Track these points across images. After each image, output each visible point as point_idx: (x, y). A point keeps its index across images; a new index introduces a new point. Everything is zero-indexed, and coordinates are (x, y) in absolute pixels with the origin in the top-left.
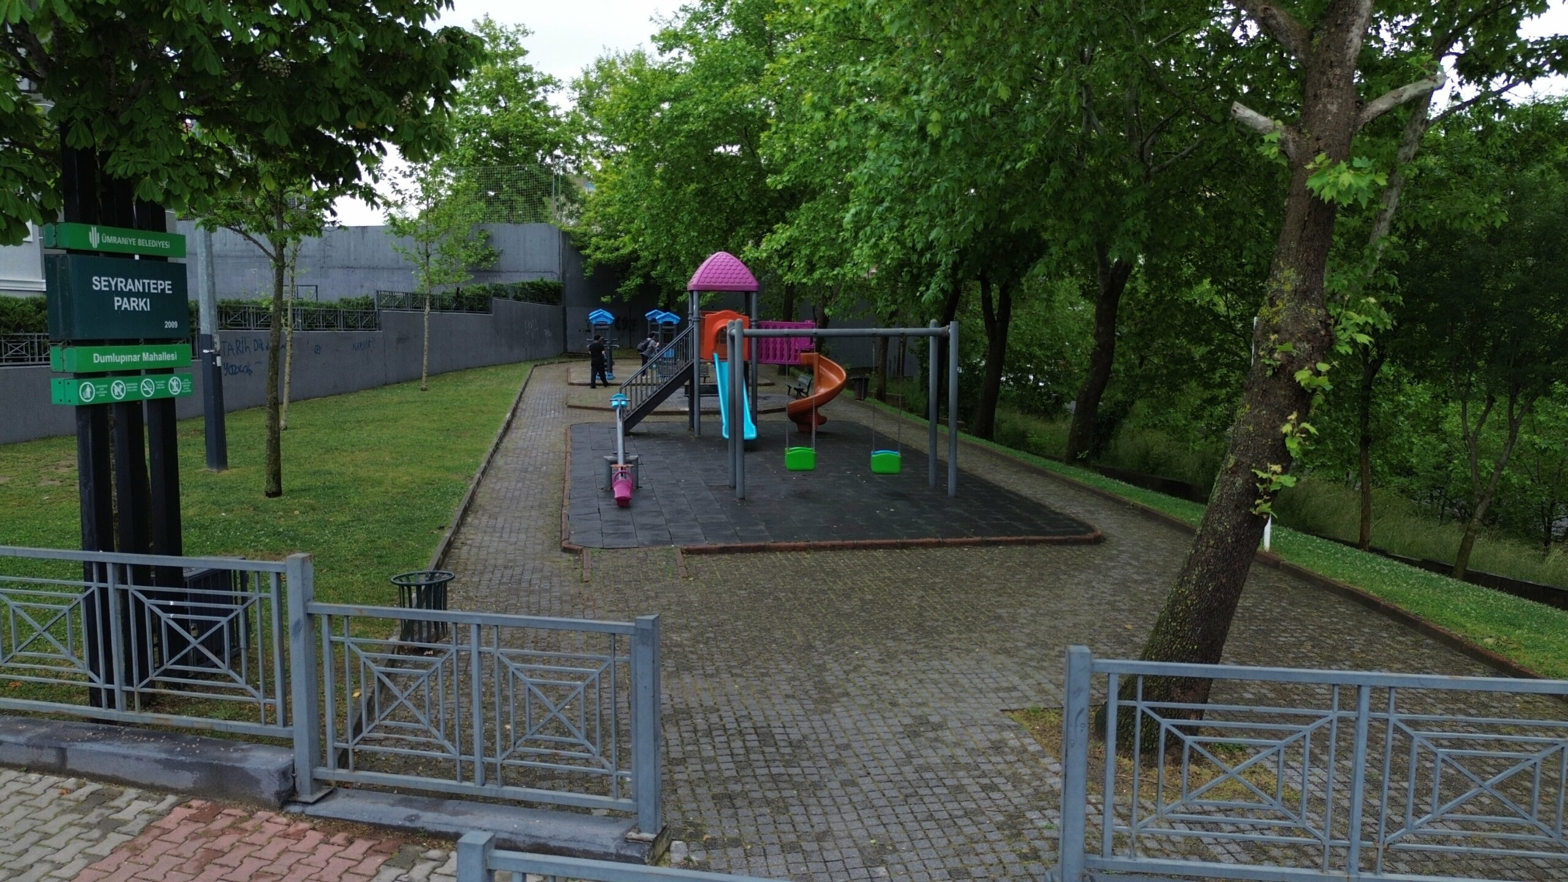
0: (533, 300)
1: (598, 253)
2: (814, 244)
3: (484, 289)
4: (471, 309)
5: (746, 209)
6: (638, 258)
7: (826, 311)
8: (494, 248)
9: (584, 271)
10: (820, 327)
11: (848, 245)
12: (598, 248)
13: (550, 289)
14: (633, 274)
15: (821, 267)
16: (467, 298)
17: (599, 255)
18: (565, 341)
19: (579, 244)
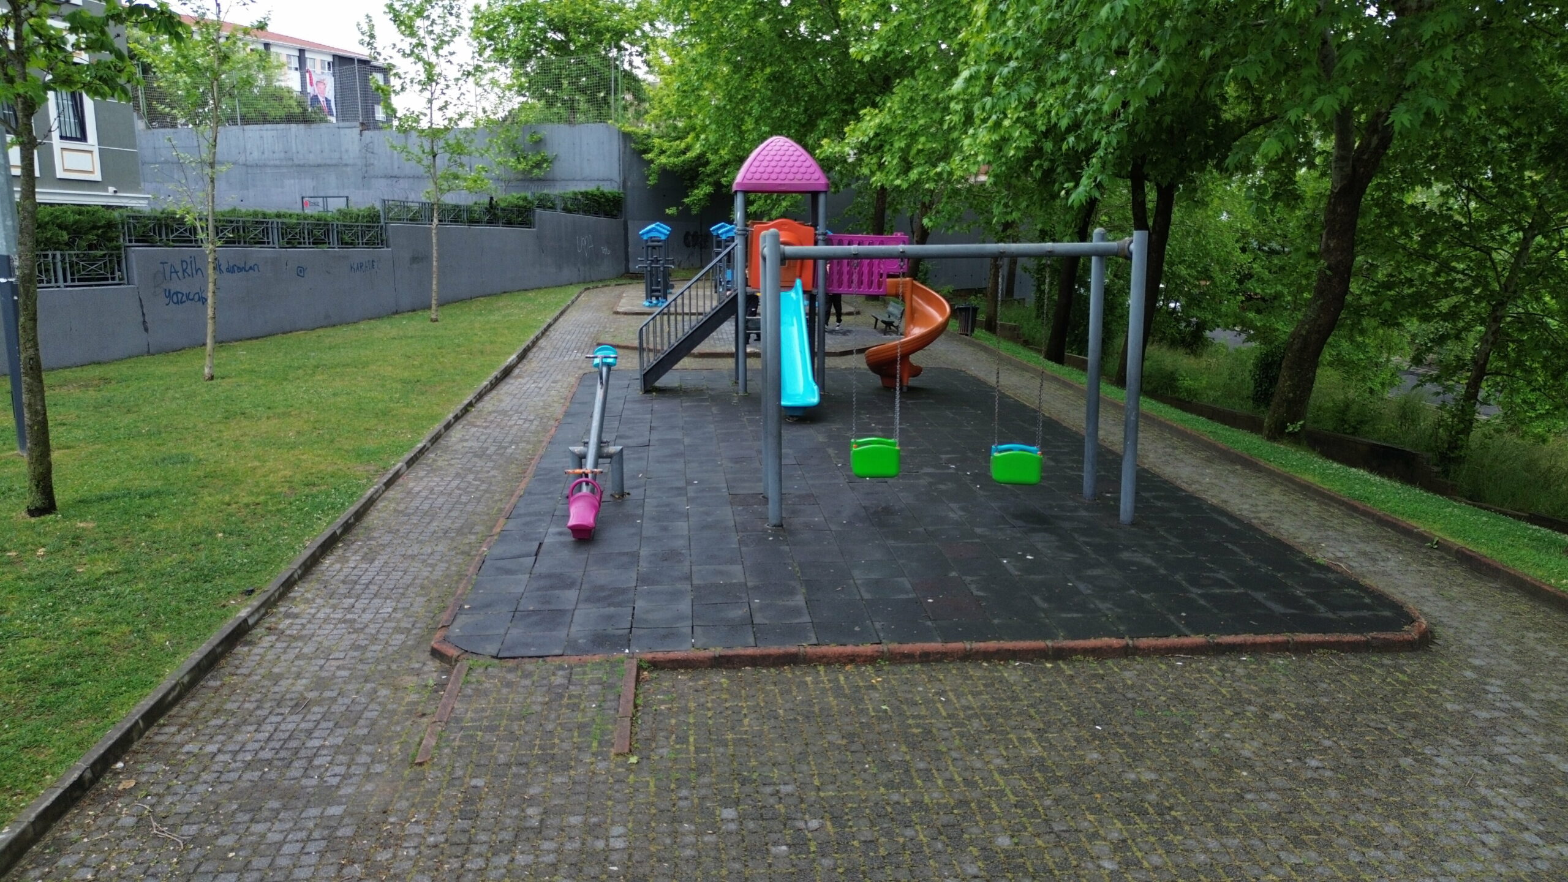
0: (585, 212)
1: (662, 157)
2: (911, 134)
3: (525, 199)
4: (509, 223)
5: (828, 96)
6: (708, 163)
7: (925, 221)
8: (547, 153)
9: (647, 178)
10: (918, 243)
11: (955, 135)
12: (662, 152)
13: (608, 200)
14: (703, 181)
15: (919, 165)
16: (503, 210)
17: (663, 160)
18: (627, 260)
19: (641, 147)
